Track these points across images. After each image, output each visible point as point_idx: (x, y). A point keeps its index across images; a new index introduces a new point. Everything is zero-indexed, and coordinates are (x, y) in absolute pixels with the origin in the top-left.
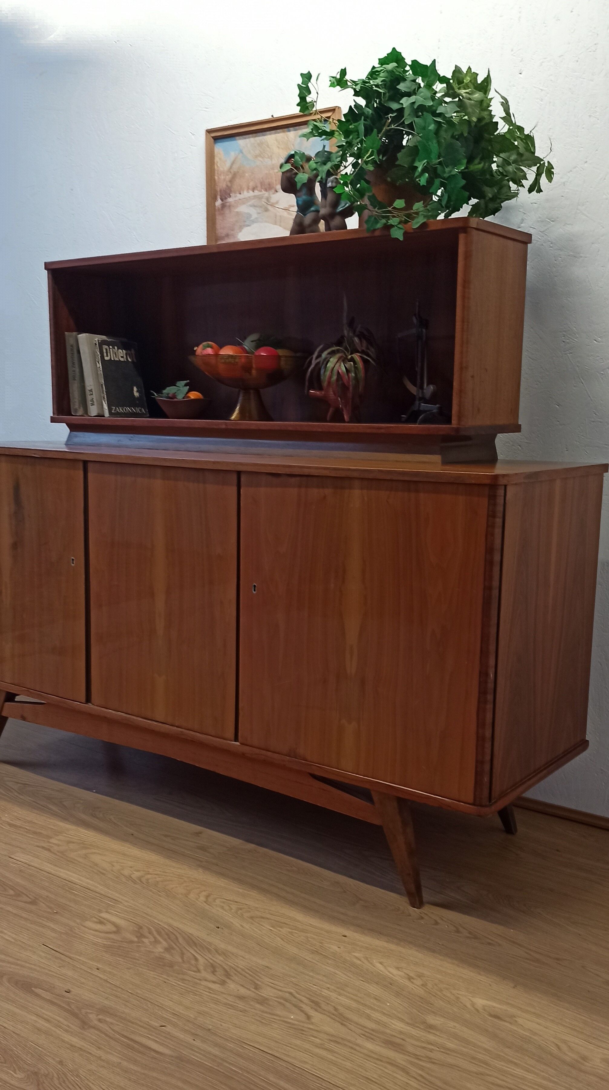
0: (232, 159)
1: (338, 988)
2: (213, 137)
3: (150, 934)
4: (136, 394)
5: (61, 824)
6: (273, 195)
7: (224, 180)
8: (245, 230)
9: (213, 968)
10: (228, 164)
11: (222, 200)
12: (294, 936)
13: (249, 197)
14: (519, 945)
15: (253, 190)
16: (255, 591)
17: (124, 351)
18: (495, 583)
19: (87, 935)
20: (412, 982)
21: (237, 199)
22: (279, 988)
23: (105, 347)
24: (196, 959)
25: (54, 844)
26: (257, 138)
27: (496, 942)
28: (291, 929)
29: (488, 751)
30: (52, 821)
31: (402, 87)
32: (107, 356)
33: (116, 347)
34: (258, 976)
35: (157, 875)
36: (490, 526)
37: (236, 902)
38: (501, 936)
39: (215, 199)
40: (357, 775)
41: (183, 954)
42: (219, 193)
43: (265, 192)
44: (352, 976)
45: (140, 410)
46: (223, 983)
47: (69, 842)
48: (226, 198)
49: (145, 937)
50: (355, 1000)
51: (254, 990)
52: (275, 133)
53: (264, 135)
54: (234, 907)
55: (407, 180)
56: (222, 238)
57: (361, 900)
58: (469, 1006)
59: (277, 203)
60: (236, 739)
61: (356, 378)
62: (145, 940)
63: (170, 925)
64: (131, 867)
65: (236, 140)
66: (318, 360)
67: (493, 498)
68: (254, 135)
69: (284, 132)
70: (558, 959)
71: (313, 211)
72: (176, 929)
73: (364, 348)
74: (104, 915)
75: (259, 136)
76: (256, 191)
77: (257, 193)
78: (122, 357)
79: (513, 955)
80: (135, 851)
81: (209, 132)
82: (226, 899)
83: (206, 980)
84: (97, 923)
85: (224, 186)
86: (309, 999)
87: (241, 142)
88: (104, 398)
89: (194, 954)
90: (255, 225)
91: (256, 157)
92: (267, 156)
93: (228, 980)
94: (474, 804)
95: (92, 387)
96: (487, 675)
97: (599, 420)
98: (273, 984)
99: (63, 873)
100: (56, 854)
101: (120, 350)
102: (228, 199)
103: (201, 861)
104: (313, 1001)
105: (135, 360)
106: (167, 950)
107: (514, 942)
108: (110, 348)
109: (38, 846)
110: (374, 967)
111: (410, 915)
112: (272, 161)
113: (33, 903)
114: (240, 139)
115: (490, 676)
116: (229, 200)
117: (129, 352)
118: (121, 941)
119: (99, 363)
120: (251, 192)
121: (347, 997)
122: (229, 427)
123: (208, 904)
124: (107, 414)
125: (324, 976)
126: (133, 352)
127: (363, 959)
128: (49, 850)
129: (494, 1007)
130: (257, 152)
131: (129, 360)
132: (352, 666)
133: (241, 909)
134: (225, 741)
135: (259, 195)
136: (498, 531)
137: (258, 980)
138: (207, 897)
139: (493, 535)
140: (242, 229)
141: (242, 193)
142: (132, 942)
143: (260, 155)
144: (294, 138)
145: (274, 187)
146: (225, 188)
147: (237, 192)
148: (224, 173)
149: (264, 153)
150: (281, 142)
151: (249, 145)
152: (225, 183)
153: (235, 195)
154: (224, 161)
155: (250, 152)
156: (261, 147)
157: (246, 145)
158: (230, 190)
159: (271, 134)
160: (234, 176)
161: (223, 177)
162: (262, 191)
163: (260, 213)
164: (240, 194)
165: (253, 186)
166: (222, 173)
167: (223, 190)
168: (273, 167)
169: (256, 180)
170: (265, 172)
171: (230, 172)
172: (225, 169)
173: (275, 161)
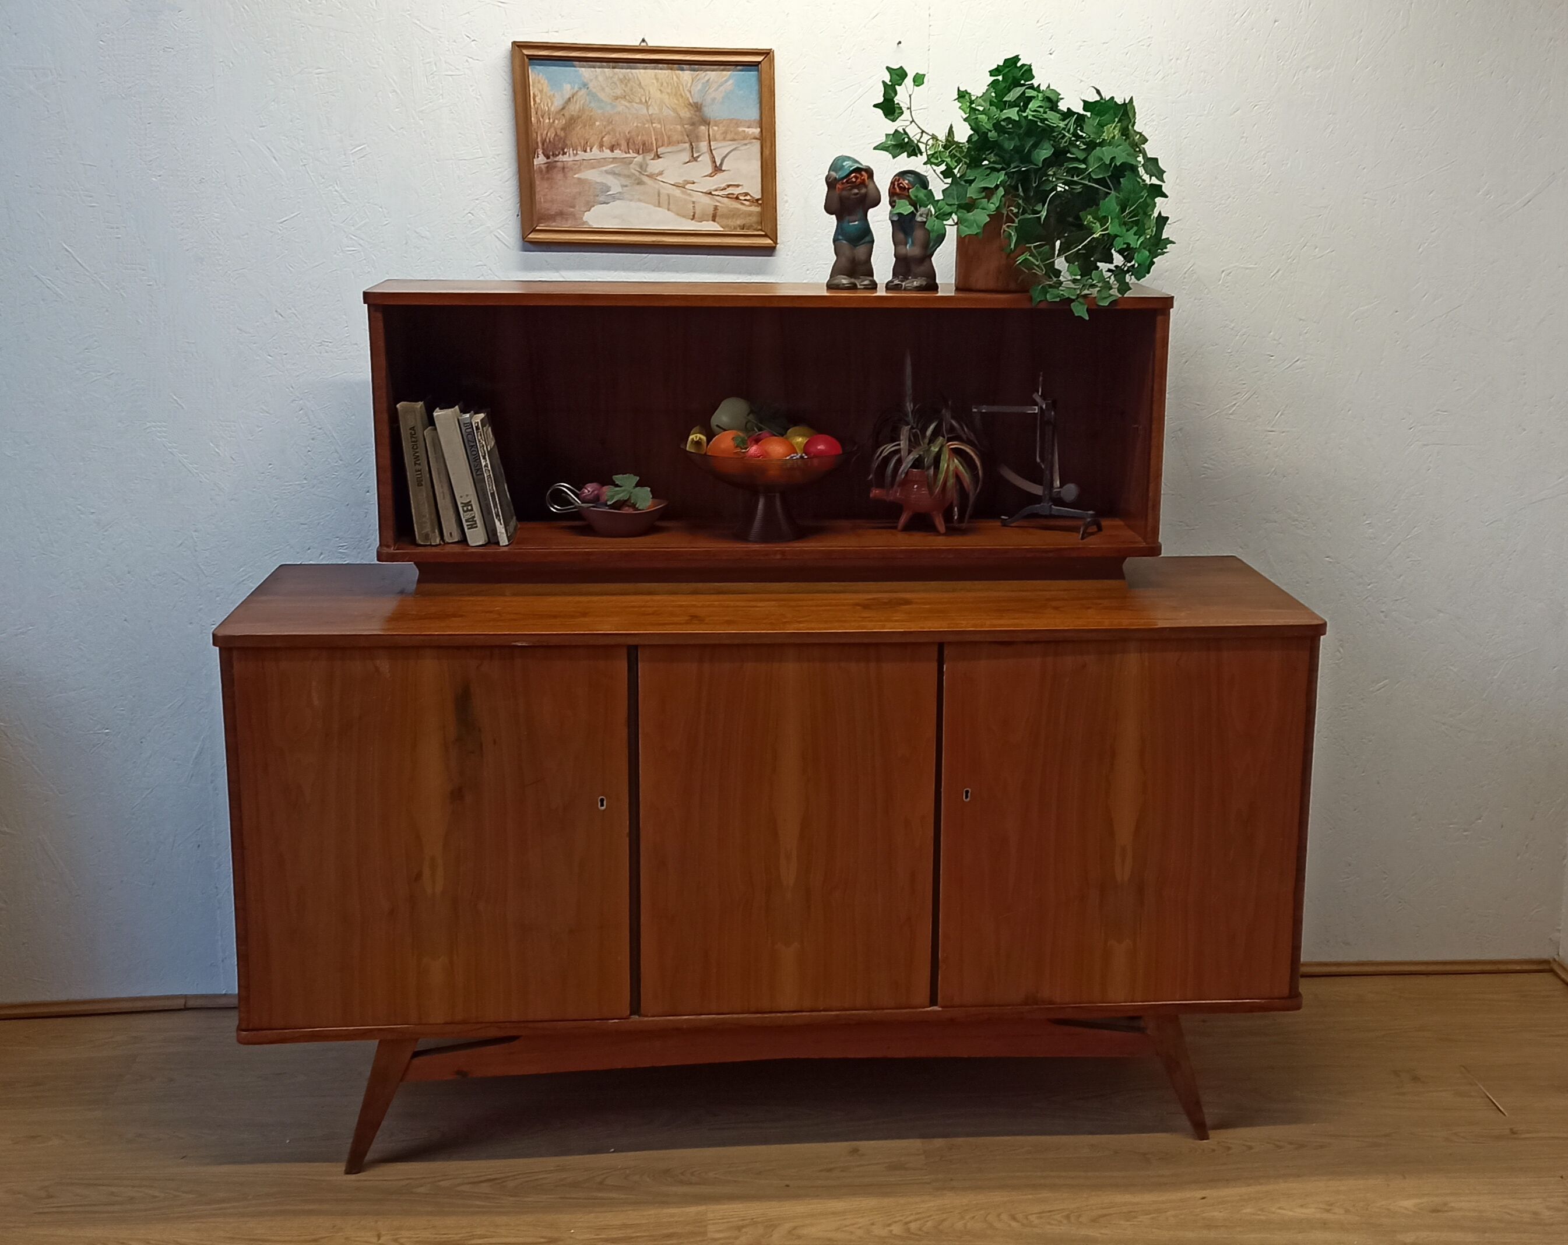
0: (567, 95)
2: (525, 56)
6: (652, 161)
7: (551, 125)
8: (597, 209)
10: (558, 103)
11: (548, 158)
15: (612, 148)
16: (967, 797)
21: (578, 158)
23: (485, 432)
26: (617, 70)
39: (534, 154)
42: (540, 145)
43: (635, 155)
48: (556, 155)
52: (653, 69)
53: (631, 68)
56: (552, 218)
59: (661, 173)
60: (933, 1003)
68: (612, 65)
69: (671, 69)
75: (622, 69)
76: (617, 151)
77: (617, 153)
81: (518, 46)
85: (551, 135)
87: (585, 72)
90: (618, 202)
91: (617, 98)
92: (638, 101)
102: (561, 156)
112: (648, 108)
114: (582, 67)
116: (564, 159)
120: (607, 151)
130: (619, 92)
132: (1124, 872)
134: (913, 1010)
141: (588, 150)
143: (625, 96)
144: (690, 81)
145: (653, 150)
146: (554, 139)
147: (579, 149)
148: (549, 115)
149: (632, 94)
150: (665, 84)
151: (601, 78)
152: (552, 130)
153: (575, 152)
154: (548, 95)
155: (603, 89)
156: (626, 85)
157: (596, 77)
158: (564, 142)
159: (645, 68)
160: (572, 121)
161: (547, 121)
162: (629, 153)
163: (626, 186)
164: (585, 151)
165: (610, 142)
166: (547, 114)
167: (550, 141)
168: (651, 120)
169: (617, 134)
170: (635, 124)
171: (563, 115)
172: (553, 108)
173: (653, 111)
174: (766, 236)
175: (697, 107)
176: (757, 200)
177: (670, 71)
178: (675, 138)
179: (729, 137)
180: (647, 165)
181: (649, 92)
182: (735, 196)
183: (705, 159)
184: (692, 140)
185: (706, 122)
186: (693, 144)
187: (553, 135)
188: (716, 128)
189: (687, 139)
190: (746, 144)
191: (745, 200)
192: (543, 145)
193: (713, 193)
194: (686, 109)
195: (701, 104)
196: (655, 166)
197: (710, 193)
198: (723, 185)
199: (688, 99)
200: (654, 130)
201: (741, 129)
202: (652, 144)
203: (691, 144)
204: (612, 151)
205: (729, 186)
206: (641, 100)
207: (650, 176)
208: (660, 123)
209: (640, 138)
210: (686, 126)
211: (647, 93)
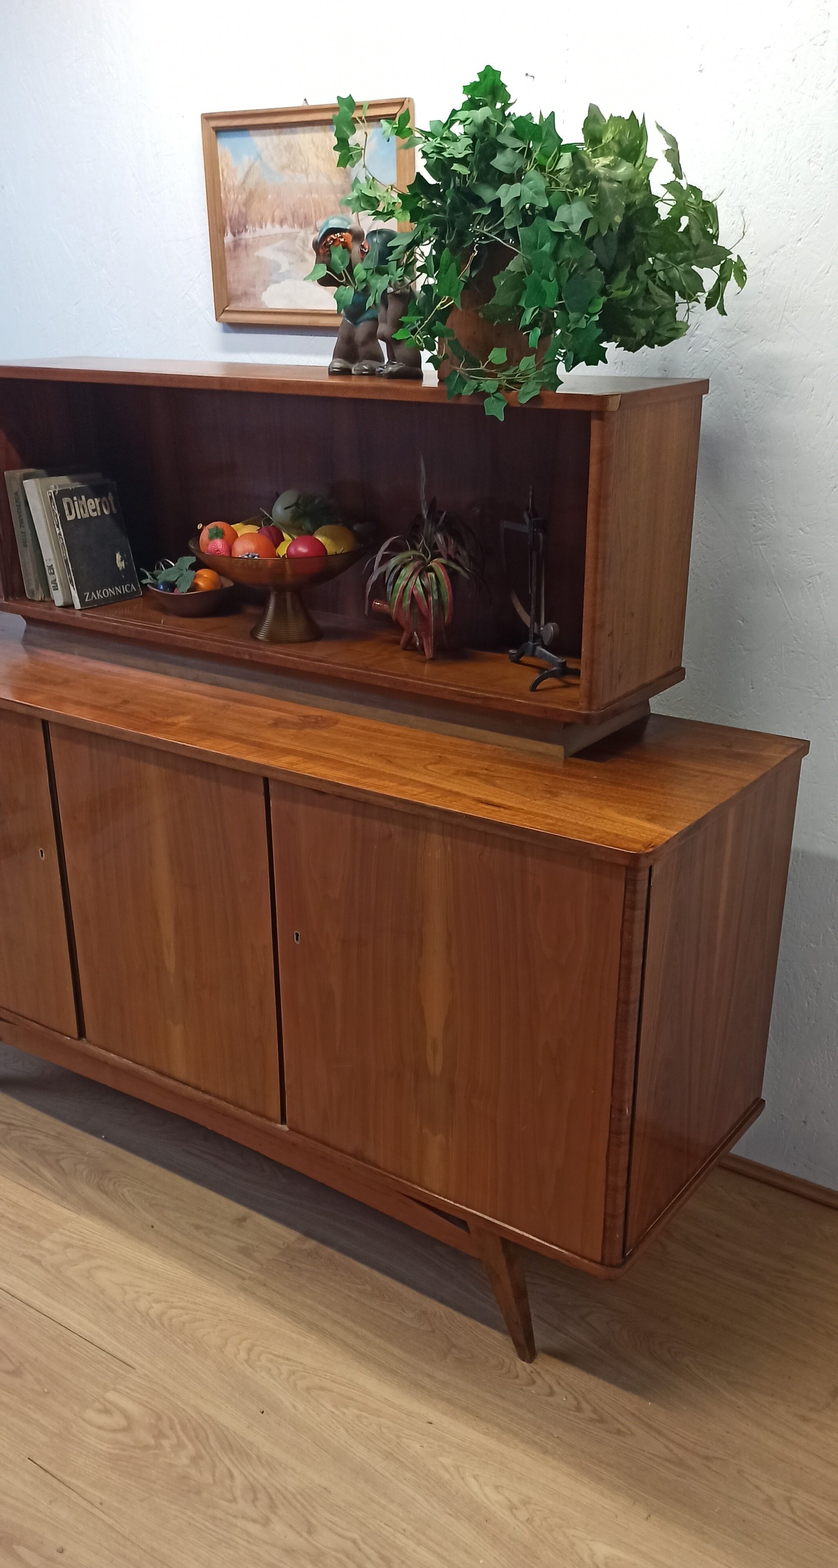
0: (246, 168)
1: (417, 1530)
2: (213, 128)
3: (171, 1429)
4: (121, 565)
5: (56, 1208)
7: (236, 200)
8: (272, 288)
9: (253, 1492)
10: (240, 176)
11: (234, 235)
12: (361, 1422)
13: (276, 235)
14: (659, 1433)
15: (281, 223)
16: (297, 939)
17: (96, 499)
18: (635, 995)
19: (89, 1436)
20: (515, 1516)
21: (256, 235)
22: (339, 1530)
23: (65, 500)
24: (232, 1477)
25: (48, 1250)
26: (282, 137)
27: (629, 1429)
28: (360, 1410)
29: (621, 1201)
30: (45, 1202)
31: (500, 162)
32: (71, 514)
33: (83, 497)
34: (313, 1507)
35: (182, 1308)
36: (627, 922)
37: (288, 1359)
38: (633, 1414)
39: (223, 232)
40: (446, 1200)
41: (214, 1467)
42: (228, 222)
43: (300, 230)
44: (436, 1505)
45: (129, 588)
46: (266, 1522)
47: (68, 1246)
48: (240, 233)
49: (165, 1437)
50: (439, 1556)
51: (305, 1535)
52: (313, 132)
53: (293, 134)
54: (285, 1369)
55: (509, 320)
56: (238, 298)
57: (454, 1346)
58: (587, 1559)
60: (283, 1121)
61: (440, 602)
62: (165, 1443)
63: (199, 1412)
64: (149, 1294)
65: (249, 136)
66: (383, 569)
67: (631, 882)
68: (278, 130)
70: (707, 1458)
71: (368, 319)
72: (206, 1418)
73: (451, 552)
74: (111, 1396)
75: (286, 134)
76: (285, 226)
77: (286, 229)
78: (94, 510)
79: (648, 1453)
80: (155, 1261)
81: (207, 118)
82: (275, 1355)
83: (244, 1517)
84: (100, 1411)
85: (236, 211)
86: (377, 1552)
87: (258, 142)
88: (71, 581)
89: (231, 1468)
90: (287, 280)
91: (283, 168)
92: (299, 169)
93: (272, 1517)
94: (602, 1263)
95: (53, 562)
96: (621, 1111)
97: (800, 649)
98: (331, 1521)
99: (59, 1311)
100: (47, 1270)
101: (90, 501)
102: (244, 234)
103: (243, 1278)
104: (383, 1558)
105: (115, 511)
106: (195, 1460)
107: (650, 1427)
108: (74, 502)
109: (24, 1256)
110: (467, 1485)
111: (517, 1377)
112: (307, 178)
113: (16, 1373)
114: (256, 136)
115: (626, 1112)
116: (246, 236)
117: (104, 499)
118: (134, 1447)
119: (58, 527)
120: (278, 226)
121: (429, 1548)
122: (255, 659)
123: (250, 1366)
124: (78, 605)
125: (400, 1505)
126: (111, 497)
127: (452, 1470)
128: (38, 1262)
129: (619, 1559)
130: (285, 160)
131: (106, 512)
132: (436, 1064)
133: (294, 1373)
134: (268, 1123)
135: (290, 233)
136: (639, 927)
137: (312, 1515)
138: (249, 1350)
139: (631, 933)
140: (268, 286)
141: (264, 226)
142: (146, 1447)
143: (289, 166)
145: (313, 223)
146: (238, 216)
148: (234, 190)
149: (295, 163)
150: (320, 149)
151: (270, 147)
152: (237, 206)
153: (254, 229)
154: (232, 169)
155: (273, 159)
156: (290, 152)
157: (267, 145)
158: (246, 219)
159: (303, 133)
160: (251, 195)
161: (232, 197)
162: (294, 227)
163: (293, 264)
164: (261, 227)
165: (280, 217)
166: (232, 190)
167: (235, 219)
168: (310, 190)
169: (285, 208)
170: (298, 196)
171: (244, 189)
172: (236, 183)
173: (312, 179)
178: (329, 208)
181: (308, 159)
187: (237, 212)
192: (230, 222)
200: (313, 201)
202: (311, 217)
204: (282, 226)
206: (302, 168)
208: (317, 193)
209: (302, 210)
210: (338, 195)
211: (307, 160)
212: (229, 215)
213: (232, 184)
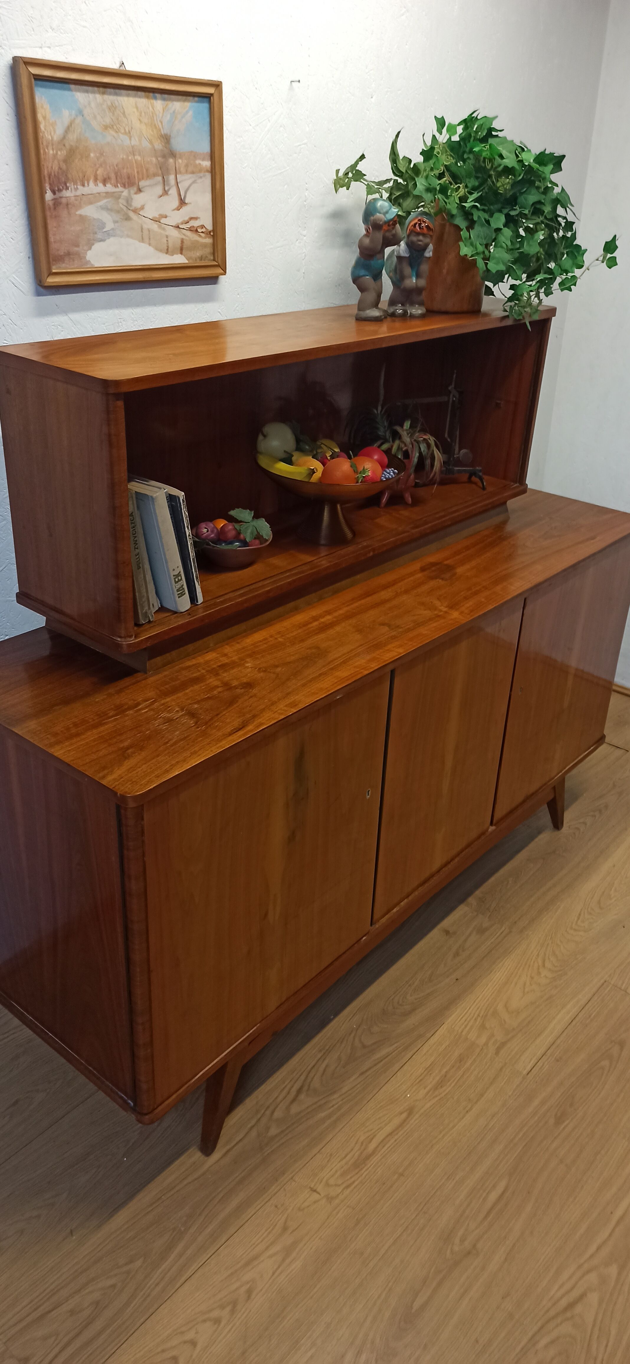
0: (66, 123)
2: (30, 75)
6: (135, 196)
7: (55, 156)
8: (97, 247)
10: (57, 130)
11: (54, 193)
13: (99, 193)
15: (105, 182)
21: (78, 193)
26: (106, 97)
39: (43, 190)
42: (47, 180)
43: (123, 189)
48: (60, 190)
52: (135, 96)
53: (116, 94)
59: (142, 208)
68: (101, 90)
69: (148, 97)
75: (108, 94)
76: (108, 185)
77: (109, 188)
85: (56, 168)
87: (81, 97)
90: (112, 239)
91: (106, 127)
92: (123, 131)
102: (64, 191)
112: (130, 139)
114: (79, 91)
116: (68, 194)
120: (101, 185)
130: (108, 121)
141: (86, 184)
143: (112, 126)
144: (161, 111)
145: (136, 183)
146: (58, 173)
147: (79, 183)
148: (53, 145)
149: (119, 124)
150: (143, 114)
151: (93, 105)
152: (56, 162)
153: (75, 186)
154: (51, 122)
155: (95, 117)
156: (113, 114)
157: (89, 104)
158: (66, 175)
159: (128, 96)
160: (72, 152)
161: (51, 152)
162: (118, 186)
164: (83, 185)
165: (103, 176)
166: (51, 144)
167: (55, 175)
168: (133, 151)
169: (108, 168)
170: (121, 157)
171: (64, 145)
172: (55, 138)
173: (135, 142)
174: (218, 266)
175: (166, 139)
176: (210, 232)
177: (147, 100)
178: (152, 170)
179: (190, 169)
180: (132, 199)
181: (132, 122)
182: (195, 229)
183: (173, 191)
184: (163, 171)
185: (173, 154)
186: (164, 177)
187: (57, 168)
188: (180, 161)
189: (160, 172)
190: (201, 177)
191: (202, 232)
192: (49, 178)
193: (180, 227)
194: (159, 141)
195: (170, 136)
196: (138, 200)
197: (178, 227)
198: (186, 219)
199: (160, 130)
200: (136, 162)
201: (198, 162)
202: (135, 176)
203: (164, 178)
204: (105, 185)
205: (191, 219)
206: (125, 130)
207: (135, 211)
208: (140, 155)
209: (125, 171)
210: (159, 159)
211: (130, 122)
212: (48, 172)
213: (51, 138)
